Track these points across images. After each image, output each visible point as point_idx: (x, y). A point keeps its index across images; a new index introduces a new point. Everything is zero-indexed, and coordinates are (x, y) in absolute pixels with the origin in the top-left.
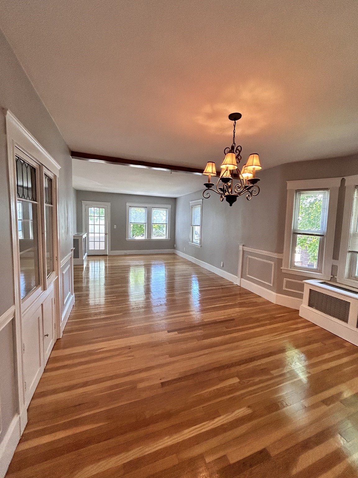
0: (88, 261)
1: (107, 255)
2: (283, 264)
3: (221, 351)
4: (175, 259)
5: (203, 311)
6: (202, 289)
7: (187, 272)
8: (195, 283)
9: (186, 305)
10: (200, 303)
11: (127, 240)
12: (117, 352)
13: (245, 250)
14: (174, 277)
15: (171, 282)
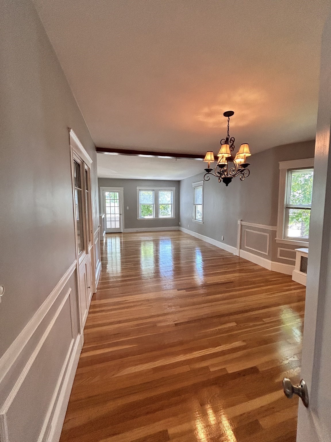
0: (106, 238)
1: (121, 233)
2: (277, 236)
3: (221, 304)
4: (180, 235)
5: (205, 275)
6: (205, 259)
7: (191, 245)
8: (198, 254)
9: (191, 271)
10: (203, 270)
11: (138, 220)
12: (140, 303)
13: (242, 224)
14: (179, 249)
15: (177, 254)
